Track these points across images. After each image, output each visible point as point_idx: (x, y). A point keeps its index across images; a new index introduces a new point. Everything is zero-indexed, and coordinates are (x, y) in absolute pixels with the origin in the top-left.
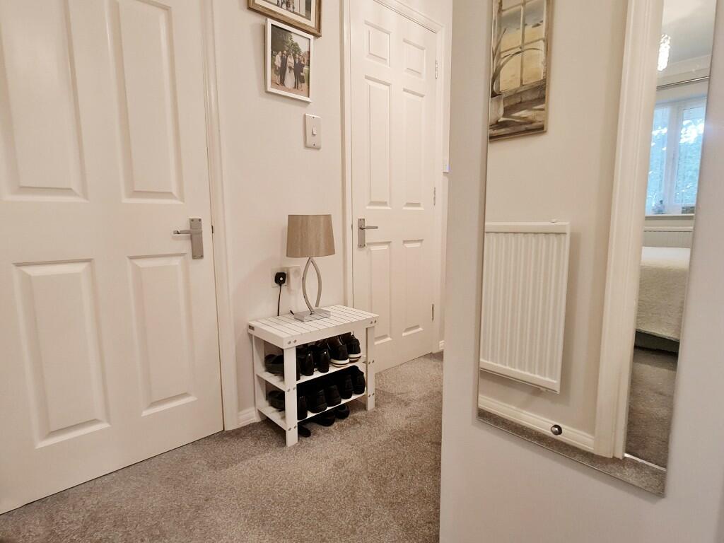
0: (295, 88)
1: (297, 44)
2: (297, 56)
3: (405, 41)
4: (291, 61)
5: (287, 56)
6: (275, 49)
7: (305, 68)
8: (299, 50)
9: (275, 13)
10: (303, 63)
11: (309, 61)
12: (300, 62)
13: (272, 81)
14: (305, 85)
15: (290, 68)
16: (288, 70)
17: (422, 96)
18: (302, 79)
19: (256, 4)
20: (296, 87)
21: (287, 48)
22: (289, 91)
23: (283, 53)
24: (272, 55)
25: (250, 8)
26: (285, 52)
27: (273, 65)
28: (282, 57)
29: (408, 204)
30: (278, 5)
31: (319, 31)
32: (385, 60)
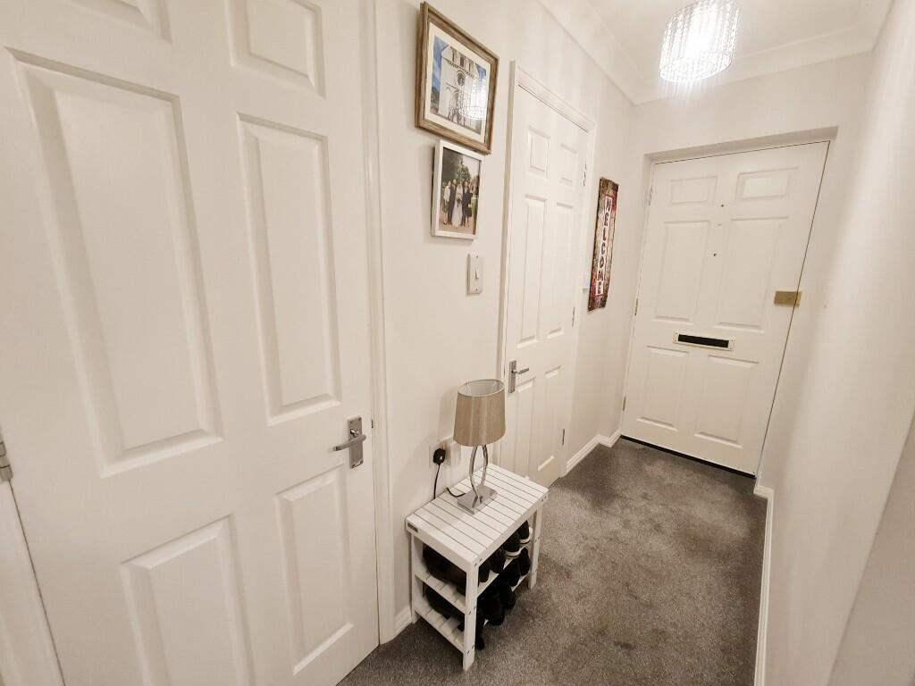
0: (462, 224)
1: (467, 169)
2: (466, 183)
3: (562, 145)
4: (460, 191)
5: (456, 186)
6: (445, 179)
7: (474, 198)
8: (469, 175)
9: (445, 129)
10: (471, 191)
11: (477, 188)
12: (468, 191)
13: (440, 221)
14: (472, 219)
15: (459, 200)
16: (456, 203)
17: (571, 207)
18: (470, 212)
19: (428, 121)
20: (463, 222)
21: (457, 176)
22: (456, 229)
23: (452, 183)
24: (443, 187)
25: (419, 126)
26: (455, 181)
27: (442, 200)
28: (451, 188)
29: (552, 332)
30: (448, 119)
31: (489, 148)
32: (543, 171)
